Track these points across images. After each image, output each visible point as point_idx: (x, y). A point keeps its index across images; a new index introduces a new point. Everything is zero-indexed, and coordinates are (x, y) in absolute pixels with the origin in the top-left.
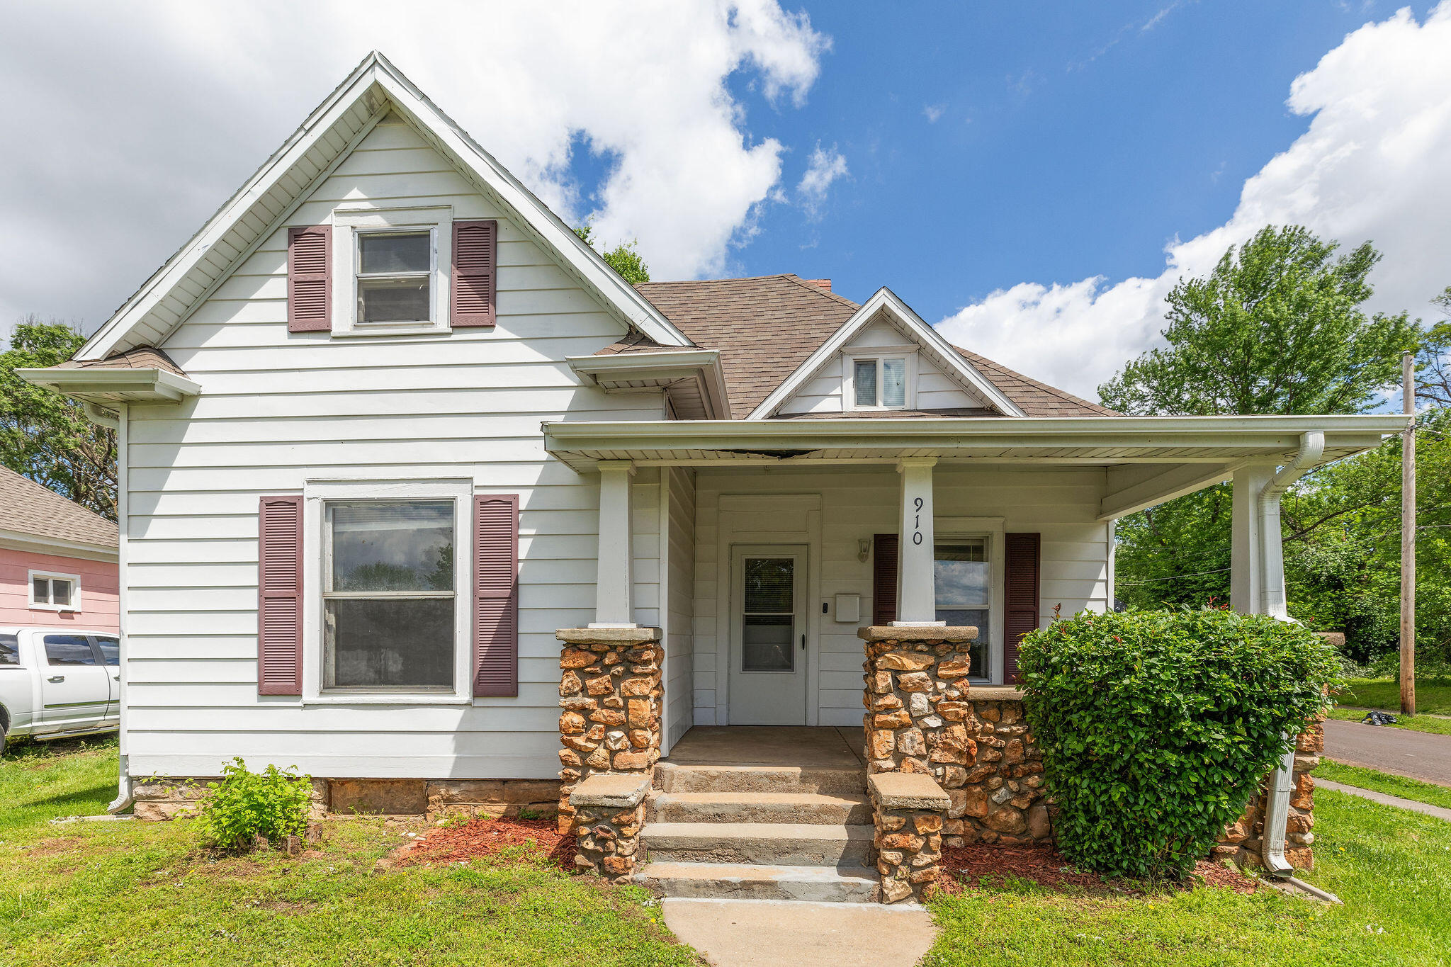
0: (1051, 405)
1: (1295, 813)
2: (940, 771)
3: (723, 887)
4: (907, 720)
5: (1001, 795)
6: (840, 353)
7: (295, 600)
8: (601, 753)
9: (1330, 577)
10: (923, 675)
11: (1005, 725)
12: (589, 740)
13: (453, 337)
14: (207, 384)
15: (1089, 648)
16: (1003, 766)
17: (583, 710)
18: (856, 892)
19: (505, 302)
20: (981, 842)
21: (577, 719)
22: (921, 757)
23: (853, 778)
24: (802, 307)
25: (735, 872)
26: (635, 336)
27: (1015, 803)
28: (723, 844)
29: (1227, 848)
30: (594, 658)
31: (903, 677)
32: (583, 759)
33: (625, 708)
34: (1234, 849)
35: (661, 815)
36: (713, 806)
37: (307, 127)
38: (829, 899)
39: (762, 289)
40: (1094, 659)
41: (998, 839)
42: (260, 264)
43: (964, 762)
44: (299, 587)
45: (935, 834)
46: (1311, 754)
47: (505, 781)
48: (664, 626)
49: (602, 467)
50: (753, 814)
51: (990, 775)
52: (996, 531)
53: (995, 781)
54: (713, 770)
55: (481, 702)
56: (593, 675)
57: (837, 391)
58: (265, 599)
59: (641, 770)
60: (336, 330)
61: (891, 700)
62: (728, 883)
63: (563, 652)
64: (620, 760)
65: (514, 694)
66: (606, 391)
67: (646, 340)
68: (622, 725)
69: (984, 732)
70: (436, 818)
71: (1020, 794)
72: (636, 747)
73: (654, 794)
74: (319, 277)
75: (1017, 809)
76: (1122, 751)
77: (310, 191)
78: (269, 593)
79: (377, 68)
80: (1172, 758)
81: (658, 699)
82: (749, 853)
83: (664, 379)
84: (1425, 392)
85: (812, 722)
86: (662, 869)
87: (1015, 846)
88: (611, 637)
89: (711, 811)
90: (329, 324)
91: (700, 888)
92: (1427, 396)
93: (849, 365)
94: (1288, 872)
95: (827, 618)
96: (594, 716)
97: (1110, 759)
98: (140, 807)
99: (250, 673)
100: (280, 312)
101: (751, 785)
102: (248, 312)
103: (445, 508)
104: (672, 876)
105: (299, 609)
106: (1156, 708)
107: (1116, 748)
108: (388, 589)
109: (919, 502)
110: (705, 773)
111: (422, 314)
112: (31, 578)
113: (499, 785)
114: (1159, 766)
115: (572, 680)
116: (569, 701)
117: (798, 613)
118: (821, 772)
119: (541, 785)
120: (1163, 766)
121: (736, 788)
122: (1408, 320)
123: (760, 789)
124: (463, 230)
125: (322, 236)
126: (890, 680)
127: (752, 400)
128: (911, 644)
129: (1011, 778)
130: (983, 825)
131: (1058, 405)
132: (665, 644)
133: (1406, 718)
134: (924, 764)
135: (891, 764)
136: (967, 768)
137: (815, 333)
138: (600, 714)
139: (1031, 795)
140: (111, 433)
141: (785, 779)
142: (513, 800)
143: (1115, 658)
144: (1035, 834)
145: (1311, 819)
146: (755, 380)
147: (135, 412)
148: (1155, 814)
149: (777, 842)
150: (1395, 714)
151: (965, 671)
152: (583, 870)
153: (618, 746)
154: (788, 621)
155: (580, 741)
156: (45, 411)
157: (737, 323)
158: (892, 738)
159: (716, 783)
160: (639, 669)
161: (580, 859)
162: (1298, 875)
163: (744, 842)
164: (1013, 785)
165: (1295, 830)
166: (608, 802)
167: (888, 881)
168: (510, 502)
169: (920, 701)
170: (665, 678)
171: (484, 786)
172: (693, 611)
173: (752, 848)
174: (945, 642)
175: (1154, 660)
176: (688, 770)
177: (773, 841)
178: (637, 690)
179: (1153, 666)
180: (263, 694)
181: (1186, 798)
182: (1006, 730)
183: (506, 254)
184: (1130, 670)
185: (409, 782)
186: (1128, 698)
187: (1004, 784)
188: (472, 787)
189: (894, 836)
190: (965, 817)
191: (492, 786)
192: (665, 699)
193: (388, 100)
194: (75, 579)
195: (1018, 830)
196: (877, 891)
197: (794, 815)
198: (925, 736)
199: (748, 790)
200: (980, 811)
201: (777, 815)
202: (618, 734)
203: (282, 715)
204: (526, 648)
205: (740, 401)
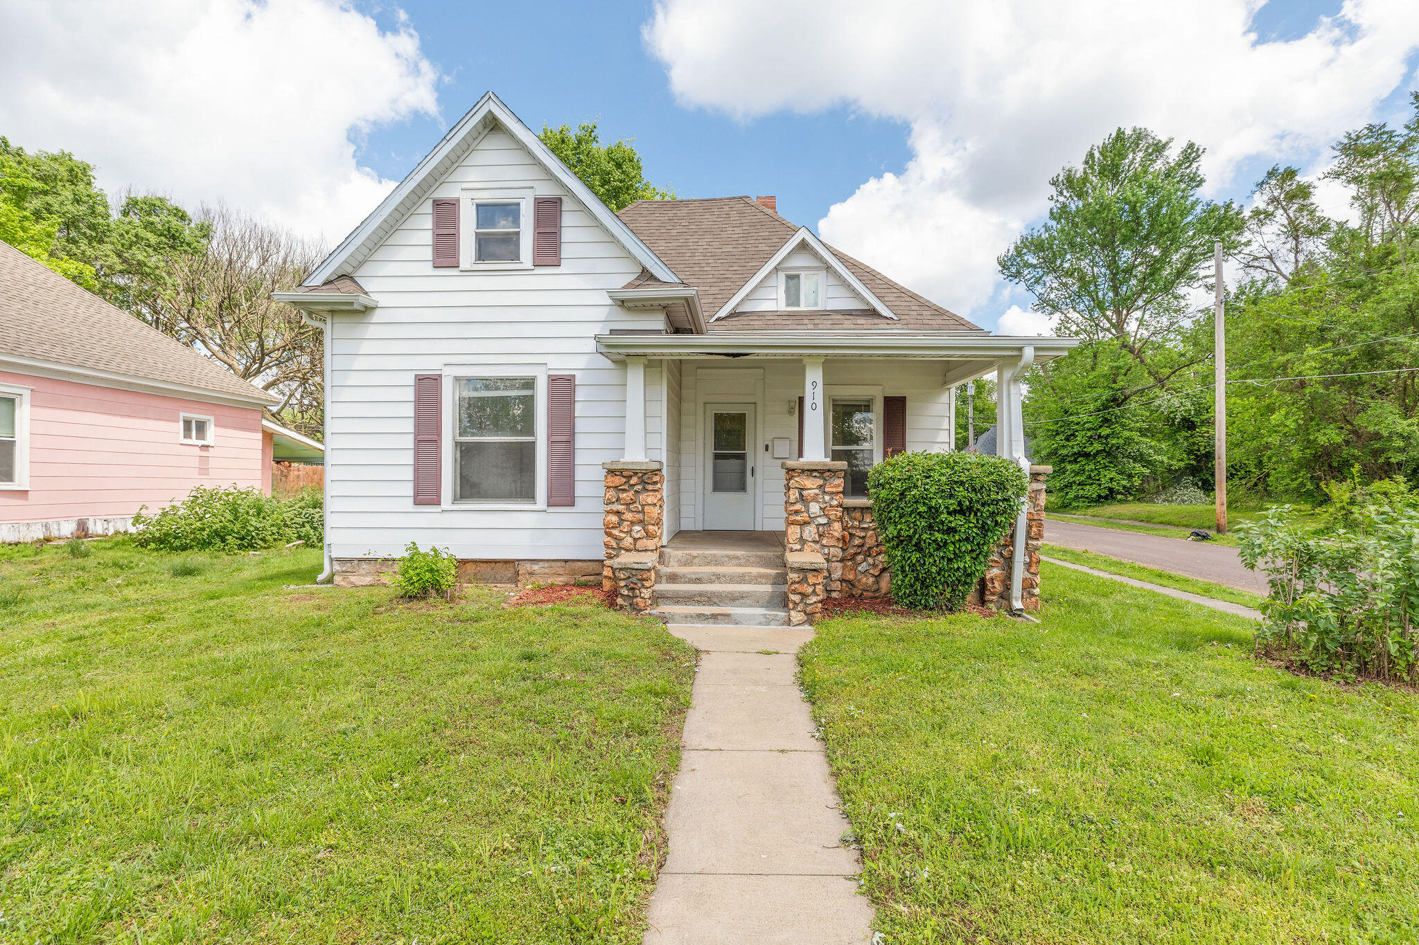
0: (913, 308)
1: (1029, 576)
2: (826, 551)
3: (701, 617)
4: (807, 519)
5: (864, 567)
6: (776, 269)
7: (437, 442)
8: (628, 541)
9: (1184, 419)
10: (817, 491)
11: (865, 523)
12: (621, 531)
13: (534, 272)
14: (382, 300)
15: (897, 474)
16: (865, 548)
17: (618, 513)
18: (775, 619)
19: (566, 251)
20: (852, 596)
21: (614, 519)
22: (815, 542)
23: (778, 557)
24: (753, 225)
25: (708, 610)
26: (646, 276)
27: (871, 571)
28: (701, 594)
29: (991, 598)
30: (624, 480)
31: (805, 493)
32: (618, 544)
33: (643, 512)
34: (995, 598)
35: (664, 579)
36: (694, 573)
37: (448, 138)
38: (760, 624)
39: (726, 208)
40: (899, 480)
41: (862, 594)
42: (414, 222)
43: (841, 545)
44: (439, 434)
45: (819, 584)
46: (1037, 539)
47: (566, 561)
48: (664, 460)
49: (628, 360)
50: (718, 578)
51: (857, 554)
52: (878, 395)
53: (860, 558)
54: (695, 553)
55: (551, 509)
56: (624, 490)
57: (774, 296)
58: (418, 442)
59: (652, 551)
60: (462, 267)
61: (798, 507)
62: (703, 615)
63: (606, 476)
64: (640, 544)
65: (572, 504)
66: (629, 309)
67: (652, 277)
68: (641, 522)
69: (853, 527)
70: (525, 585)
71: (875, 566)
72: (649, 536)
73: (659, 567)
74: (452, 231)
75: (873, 575)
76: (915, 533)
77: (446, 175)
78: (421, 438)
79: (491, 101)
80: (938, 536)
81: (661, 506)
82: (716, 600)
83: (664, 303)
84: (1256, 264)
85: (759, 528)
86: (666, 608)
87: (872, 598)
88: (635, 467)
89: (694, 577)
90: (458, 263)
91: (687, 618)
92: (1257, 267)
93: (782, 276)
94: (1021, 610)
95: (768, 454)
96: (624, 517)
97: (910, 538)
98: (337, 579)
99: (409, 490)
100: (428, 253)
101: (716, 561)
102: (405, 254)
103: (529, 383)
104: (672, 611)
105: (439, 448)
106: (930, 508)
107: (912, 531)
108: (494, 435)
109: (814, 383)
110: (690, 555)
111: (515, 257)
112: (181, 419)
113: (563, 564)
114: (934, 541)
115: (611, 494)
116: (609, 508)
117: (749, 451)
118: (759, 553)
119: (589, 563)
120: (935, 541)
121: (708, 564)
122: (1234, 206)
123: (722, 564)
124: (540, 203)
125: (453, 204)
126: (797, 494)
127: (719, 301)
128: (810, 472)
129: (869, 556)
130: (853, 585)
131: (917, 308)
132: (664, 472)
133: (1220, 535)
134: (818, 546)
135: (798, 547)
136: (843, 550)
137: (762, 247)
138: (628, 516)
139: (880, 567)
140: (321, 332)
141: (737, 558)
142: (573, 573)
143: (909, 479)
144: (883, 591)
145: (1038, 579)
146: (721, 284)
147: (336, 319)
148: (934, 569)
149: (731, 593)
150: (1212, 533)
151: (841, 489)
152: (622, 607)
153: (638, 536)
154: (742, 457)
155: (615, 532)
156: (148, 270)
157: (708, 238)
158: (799, 531)
159: (696, 561)
160: (650, 487)
161: (619, 601)
162: (1029, 613)
163: (713, 593)
164: (870, 560)
165: (1028, 586)
166: (636, 566)
167: (792, 613)
168: (570, 380)
169: (814, 508)
170: (665, 494)
171: (553, 564)
172: (679, 450)
173: (717, 597)
174: (829, 470)
175: (928, 480)
176: (680, 553)
177: (729, 592)
178: (650, 500)
179: (927, 484)
180: (416, 503)
181: (950, 560)
182: (865, 526)
183: (568, 219)
184: (916, 486)
185: (506, 562)
186: (916, 502)
187: (865, 560)
188: (546, 565)
189: (796, 586)
190: (842, 581)
191: (559, 564)
192: (665, 507)
193: (495, 119)
194: (210, 419)
195: (873, 589)
196: (787, 619)
197: (742, 579)
198: (818, 529)
199: (715, 565)
200: (851, 577)
201: (732, 579)
202: (637, 528)
203: (429, 516)
204: (580, 474)
205: (711, 301)
